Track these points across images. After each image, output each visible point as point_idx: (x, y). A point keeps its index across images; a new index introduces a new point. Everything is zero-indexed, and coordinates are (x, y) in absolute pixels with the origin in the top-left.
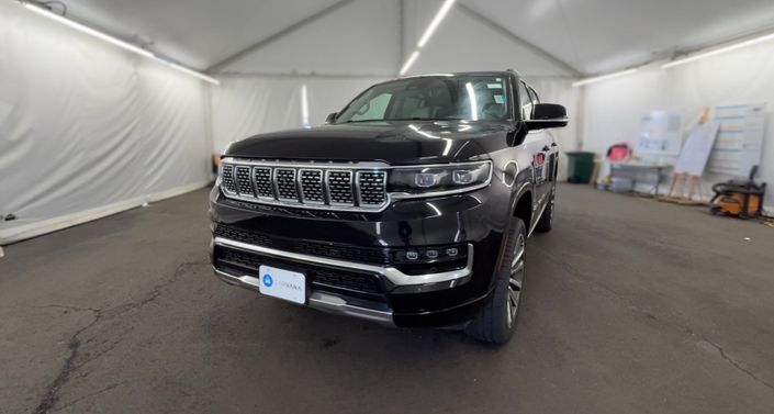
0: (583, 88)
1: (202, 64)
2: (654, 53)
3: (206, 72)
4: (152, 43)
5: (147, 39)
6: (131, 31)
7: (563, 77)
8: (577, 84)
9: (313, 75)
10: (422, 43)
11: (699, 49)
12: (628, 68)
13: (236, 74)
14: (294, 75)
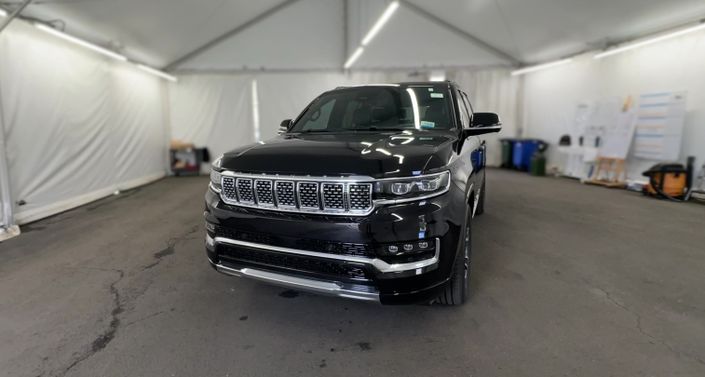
0: (522, 77)
1: (162, 63)
2: (588, 44)
3: (164, 70)
4: (122, 47)
5: (117, 44)
6: (106, 37)
7: (503, 66)
8: (517, 73)
9: (263, 70)
10: (366, 40)
11: (630, 39)
12: (563, 57)
13: (192, 72)
14: (245, 70)
